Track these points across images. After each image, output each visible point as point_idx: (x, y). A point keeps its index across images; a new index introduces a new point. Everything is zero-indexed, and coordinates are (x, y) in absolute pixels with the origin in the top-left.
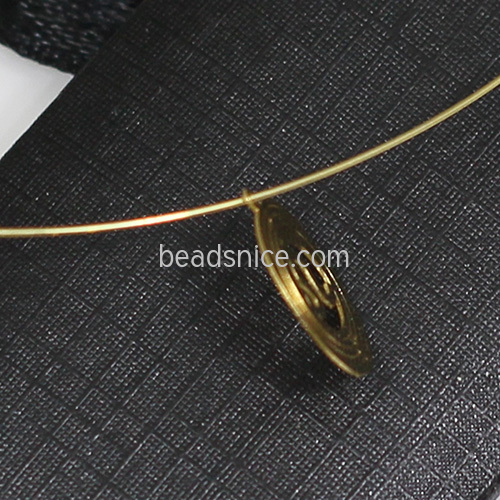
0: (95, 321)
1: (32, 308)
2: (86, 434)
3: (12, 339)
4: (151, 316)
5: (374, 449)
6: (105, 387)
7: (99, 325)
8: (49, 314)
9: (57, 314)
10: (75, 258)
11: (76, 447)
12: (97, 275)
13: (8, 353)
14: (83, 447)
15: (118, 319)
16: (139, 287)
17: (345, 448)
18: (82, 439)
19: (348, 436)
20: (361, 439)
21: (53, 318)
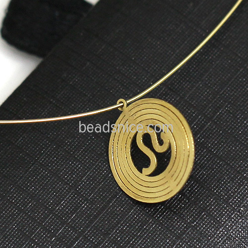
0: (53, 180)
1: (21, 174)
2: (49, 237)
3: (10, 190)
4: (83, 177)
5: (198, 245)
6: (59, 213)
7: (56, 182)
8: (30, 177)
9: (34, 176)
10: (44, 148)
11: (43, 244)
12: (55, 157)
13: (9, 196)
14: (47, 244)
15: (66, 179)
16: (76, 163)
17: (182, 244)
18: (46, 240)
19: (184, 238)
20: (191, 240)
21: (32, 178)
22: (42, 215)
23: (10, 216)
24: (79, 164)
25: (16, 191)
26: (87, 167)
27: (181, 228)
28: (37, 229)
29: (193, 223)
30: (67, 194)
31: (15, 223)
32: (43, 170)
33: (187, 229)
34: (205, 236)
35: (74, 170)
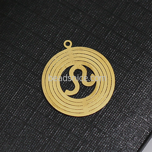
22: (31, 64)
23: (9, 67)
24: (53, 26)
25: (11, 49)
26: (59, 27)
27: (129, 64)
28: (28, 74)
29: (137, 60)
30: (47, 48)
31: (13, 72)
32: (28, 32)
33: (133, 64)
34: (146, 68)
35: (50, 31)
